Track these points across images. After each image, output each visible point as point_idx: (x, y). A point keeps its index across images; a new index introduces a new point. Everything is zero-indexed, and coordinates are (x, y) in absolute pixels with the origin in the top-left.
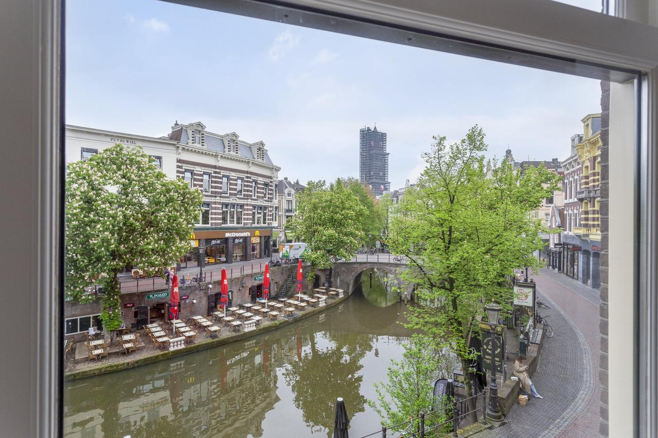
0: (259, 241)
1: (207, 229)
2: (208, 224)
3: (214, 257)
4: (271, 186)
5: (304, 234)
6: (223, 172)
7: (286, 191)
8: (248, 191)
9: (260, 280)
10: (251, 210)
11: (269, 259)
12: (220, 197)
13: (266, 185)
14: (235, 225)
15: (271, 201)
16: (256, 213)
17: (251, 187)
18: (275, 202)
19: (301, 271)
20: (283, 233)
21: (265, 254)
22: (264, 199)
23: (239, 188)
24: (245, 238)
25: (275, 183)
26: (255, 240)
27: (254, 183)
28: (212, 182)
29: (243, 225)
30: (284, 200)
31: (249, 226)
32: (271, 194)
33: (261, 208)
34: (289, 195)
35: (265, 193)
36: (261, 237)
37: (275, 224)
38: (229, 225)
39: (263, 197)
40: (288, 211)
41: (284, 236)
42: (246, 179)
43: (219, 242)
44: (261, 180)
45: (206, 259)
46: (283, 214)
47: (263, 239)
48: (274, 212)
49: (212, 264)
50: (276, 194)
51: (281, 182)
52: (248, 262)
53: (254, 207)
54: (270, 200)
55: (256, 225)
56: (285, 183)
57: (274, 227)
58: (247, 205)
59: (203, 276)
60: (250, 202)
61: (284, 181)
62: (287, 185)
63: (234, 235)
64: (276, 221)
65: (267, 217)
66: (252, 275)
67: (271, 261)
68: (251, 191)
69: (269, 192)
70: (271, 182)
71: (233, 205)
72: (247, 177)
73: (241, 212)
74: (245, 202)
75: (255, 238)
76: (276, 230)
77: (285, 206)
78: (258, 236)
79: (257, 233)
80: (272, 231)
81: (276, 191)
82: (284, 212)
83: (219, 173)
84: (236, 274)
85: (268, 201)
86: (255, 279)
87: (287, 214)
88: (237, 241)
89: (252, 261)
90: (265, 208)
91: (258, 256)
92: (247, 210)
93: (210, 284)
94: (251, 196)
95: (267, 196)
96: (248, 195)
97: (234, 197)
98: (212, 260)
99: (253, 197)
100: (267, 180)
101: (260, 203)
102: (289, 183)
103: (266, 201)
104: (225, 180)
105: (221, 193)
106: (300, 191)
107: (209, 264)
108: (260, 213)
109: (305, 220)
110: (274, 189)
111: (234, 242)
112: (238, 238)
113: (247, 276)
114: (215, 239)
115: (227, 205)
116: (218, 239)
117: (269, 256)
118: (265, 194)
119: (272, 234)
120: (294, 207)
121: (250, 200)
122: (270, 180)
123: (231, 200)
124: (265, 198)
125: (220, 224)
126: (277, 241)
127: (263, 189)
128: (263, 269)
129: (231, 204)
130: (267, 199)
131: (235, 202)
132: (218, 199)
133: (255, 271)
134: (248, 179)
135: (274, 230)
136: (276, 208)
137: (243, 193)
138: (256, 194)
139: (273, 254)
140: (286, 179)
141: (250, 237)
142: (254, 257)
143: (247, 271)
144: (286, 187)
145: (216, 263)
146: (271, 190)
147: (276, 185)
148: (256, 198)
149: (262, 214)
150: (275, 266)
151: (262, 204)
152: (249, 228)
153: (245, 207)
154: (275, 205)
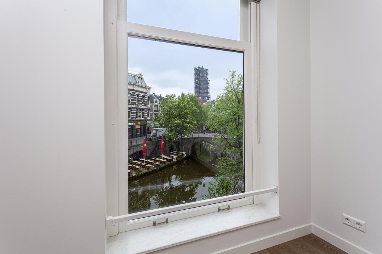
0: (140, 128)
4: (146, 97)
5: (164, 123)
7: (154, 100)
8: (133, 100)
9: (141, 148)
10: (135, 110)
13: (143, 97)
15: (146, 106)
16: (138, 112)
17: (135, 98)
18: (149, 106)
19: (163, 142)
20: (153, 123)
21: (143, 135)
24: (132, 126)
25: (148, 96)
26: (138, 127)
27: (137, 96)
29: (131, 119)
30: (153, 105)
31: (134, 119)
32: (146, 102)
33: (141, 109)
34: (156, 102)
35: (143, 101)
36: (141, 125)
37: (149, 118)
39: (142, 104)
40: (156, 111)
41: (153, 125)
46: (153, 113)
48: (148, 111)
50: (149, 102)
51: (151, 95)
52: (134, 139)
53: (137, 109)
54: (146, 105)
55: (138, 119)
58: (133, 108)
61: (153, 95)
62: (155, 97)
64: (149, 116)
65: (144, 115)
66: (136, 146)
67: (147, 138)
68: (135, 100)
70: (146, 95)
72: (133, 93)
73: (130, 112)
74: (132, 106)
77: (154, 108)
78: (139, 125)
79: (139, 123)
82: (153, 111)
86: (138, 148)
87: (155, 113)
89: (136, 138)
90: (143, 109)
91: (139, 136)
92: (133, 110)
94: (135, 103)
95: (144, 103)
96: (133, 103)
100: (144, 95)
101: (140, 107)
102: (156, 96)
103: (143, 106)
106: (162, 100)
108: (140, 112)
109: (165, 116)
110: (148, 99)
113: (134, 146)
117: (145, 135)
119: (147, 123)
120: (159, 109)
121: (134, 105)
126: (150, 128)
127: (142, 99)
128: (143, 142)
133: (138, 143)
135: (148, 121)
137: (131, 101)
138: (138, 102)
140: (154, 94)
141: (135, 125)
142: (137, 136)
143: (134, 143)
144: (154, 98)
146: (146, 100)
147: (149, 97)
148: (138, 104)
150: (149, 140)
154: (148, 108)
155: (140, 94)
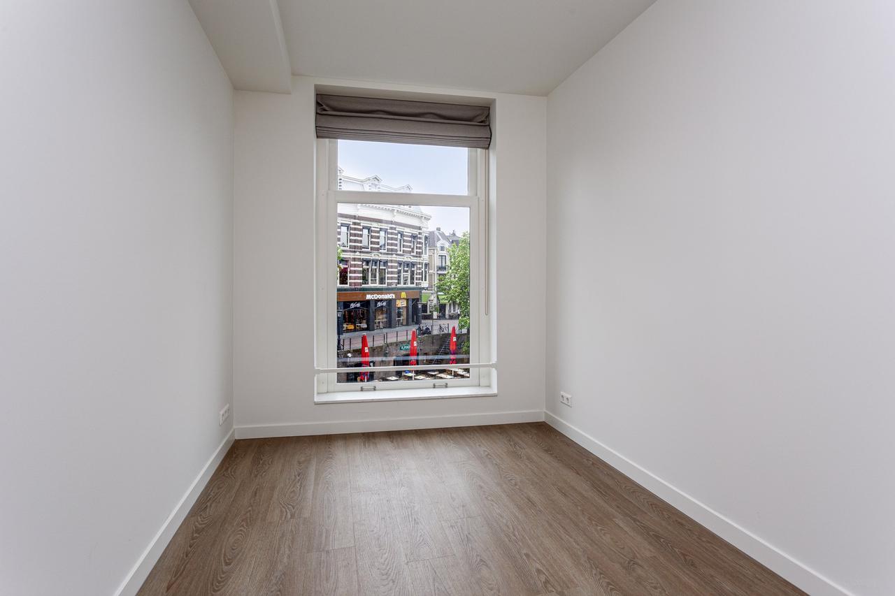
0: (405, 305)
1: (345, 290)
2: (347, 284)
3: (354, 323)
4: (420, 238)
5: (458, 295)
6: (364, 223)
7: (439, 244)
8: (392, 244)
9: (406, 350)
10: (396, 267)
11: (417, 327)
12: (360, 252)
13: (414, 237)
14: (377, 285)
15: (420, 257)
16: (402, 271)
17: (396, 239)
18: (425, 258)
19: (455, 339)
20: (435, 295)
21: (413, 321)
22: (412, 254)
23: (382, 241)
24: (389, 302)
25: (425, 234)
26: (401, 304)
27: (399, 235)
28: (351, 235)
29: (386, 285)
30: (435, 255)
31: (394, 286)
32: (420, 248)
33: (408, 265)
34: (442, 249)
35: (412, 247)
36: (407, 300)
37: (425, 284)
38: (370, 285)
39: (410, 252)
40: (441, 268)
41: (436, 299)
42: (390, 231)
43: (358, 305)
44: (407, 231)
45: (345, 326)
46: (435, 272)
47: (410, 302)
48: (423, 269)
49: (350, 331)
50: (426, 248)
51: (432, 233)
52: (392, 329)
53: (400, 264)
54: (419, 255)
55: (402, 285)
56: (438, 234)
57: (423, 288)
58: (392, 261)
59: (342, 343)
60: (394, 257)
61: (437, 232)
62: (440, 237)
63: (376, 297)
64: (425, 280)
65: (415, 276)
66: (397, 344)
67: (420, 327)
68: (396, 245)
69: (418, 245)
70: (420, 233)
71: (375, 262)
72: (391, 228)
73: (385, 269)
74: (389, 258)
75: (401, 301)
76: (427, 291)
77: (437, 262)
78: (403, 298)
79: (403, 295)
80: (421, 292)
81: (425, 244)
82: (436, 269)
83: (359, 224)
84: (378, 342)
85: (417, 257)
86: (401, 349)
87: (439, 272)
88: (379, 304)
89: (397, 328)
90: (413, 265)
91: (405, 323)
92: (392, 267)
93: (350, 352)
94: (396, 250)
95: (415, 250)
96: (392, 250)
97: (376, 253)
98: (352, 327)
99: (399, 252)
100: (416, 232)
101: (406, 259)
102: (443, 235)
103: (414, 256)
104: (366, 232)
105: (361, 248)
106: (454, 244)
107: (348, 331)
108: (407, 271)
109: (460, 279)
110: (423, 241)
111: (376, 305)
112: (381, 300)
113: (391, 344)
114: (354, 302)
115: (368, 262)
116: (358, 302)
117: (418, 322)
118: (413, 249)
119: (421, 296)
120: (448, 263)
121: (394, 256)
122: (419, 231)
123: (373, 256)
124: (413, 252)
125: (361, 284)
126: (428, 306)
127: (410, 242)
128: (410, 337)
129: (373, 260)
130: (415, 254)
131: (377, 258)
132: (358, 255)
133: (400, 339)
134: (393, 231)
135: (424, 291)
136: (426, 265)
137: (387, 247)
138: (402, 249)
139: (423, 321)
140: (438, 229)
141: (395, 300)
142: (400, 324)
143: (392, 339)
144: (439, 240)
145: (355, 330)
146: (420, 243)
147: (426, 238)
148: (401, 253)
149: (409, 272)
150: (423, 334)
151: (409, 260)
152: (392, 289)
153: (389, 264)
154: (424, 262)
155: (407, 230)
